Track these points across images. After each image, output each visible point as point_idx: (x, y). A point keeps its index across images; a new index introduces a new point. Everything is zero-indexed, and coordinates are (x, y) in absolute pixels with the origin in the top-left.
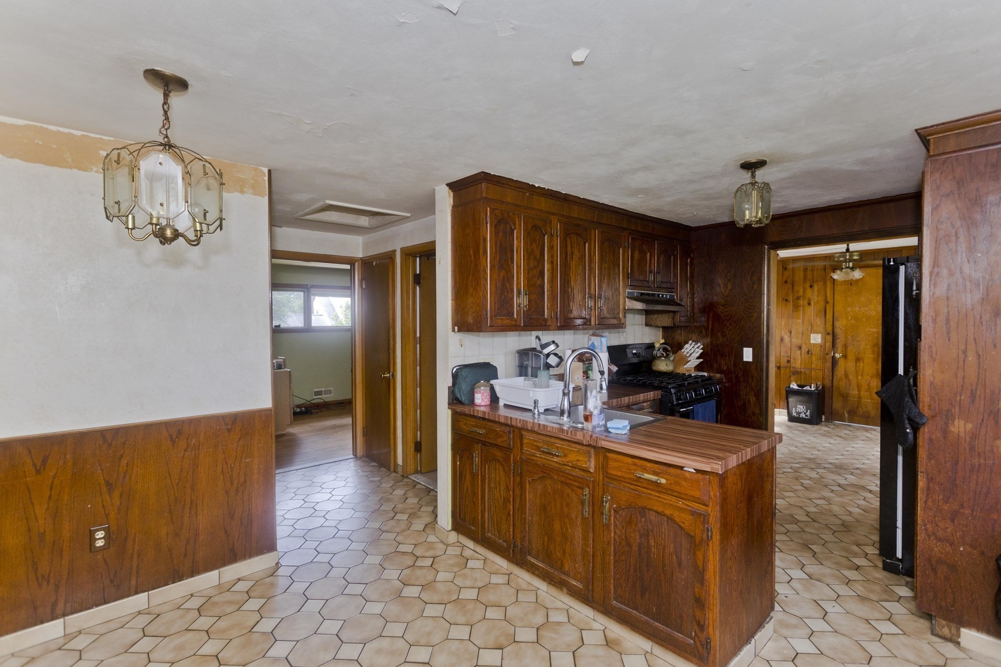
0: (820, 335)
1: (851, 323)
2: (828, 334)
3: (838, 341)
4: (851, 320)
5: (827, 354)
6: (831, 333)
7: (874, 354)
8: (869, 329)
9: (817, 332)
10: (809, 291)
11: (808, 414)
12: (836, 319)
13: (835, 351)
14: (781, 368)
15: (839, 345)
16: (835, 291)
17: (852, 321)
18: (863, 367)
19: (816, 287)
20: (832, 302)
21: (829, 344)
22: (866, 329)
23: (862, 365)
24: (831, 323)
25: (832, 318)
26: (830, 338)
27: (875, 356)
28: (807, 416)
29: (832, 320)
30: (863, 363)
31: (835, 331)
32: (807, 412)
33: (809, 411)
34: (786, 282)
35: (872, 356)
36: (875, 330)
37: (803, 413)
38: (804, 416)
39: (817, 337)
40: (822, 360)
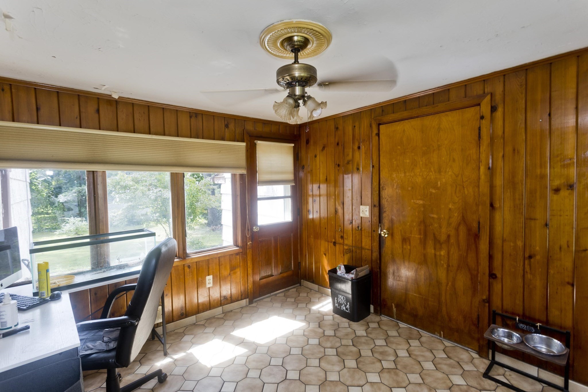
0: (368, 207)
1: (397, 192)
2: (375, 206)
3: (384, 215)
4: (396, 188)
5: (374, 231)
6: (377, 205)
7: (420, 234)
8: (415, 201)
9: (365, 205)
10: (357, 154)
11: (348, 306)
12: (383, 187)
13: (382, 228)
14: (337, 245)
15: (386, 221)
16: (381, 153)
17: (397, 191)
18: (410, 250)
19: (363, 148)
20: (377, 166)
21: (376, 219)
22: (412, 201)
23: (409, 247)
24: (377, 192)
25: (378, 186)
26: (376, 210)
27: (422, 237)
28: (347, 309)
29: (378, 189)
30: (410, 245)
31: (381, 203)
32: (347, 304)
33: (348, 303)
34: (338, 144)
35: (419, 236)
36: (421, 202)
37: (344, 305)
38: (344, 308)
39: (365, 210)
40: (370, 238)
